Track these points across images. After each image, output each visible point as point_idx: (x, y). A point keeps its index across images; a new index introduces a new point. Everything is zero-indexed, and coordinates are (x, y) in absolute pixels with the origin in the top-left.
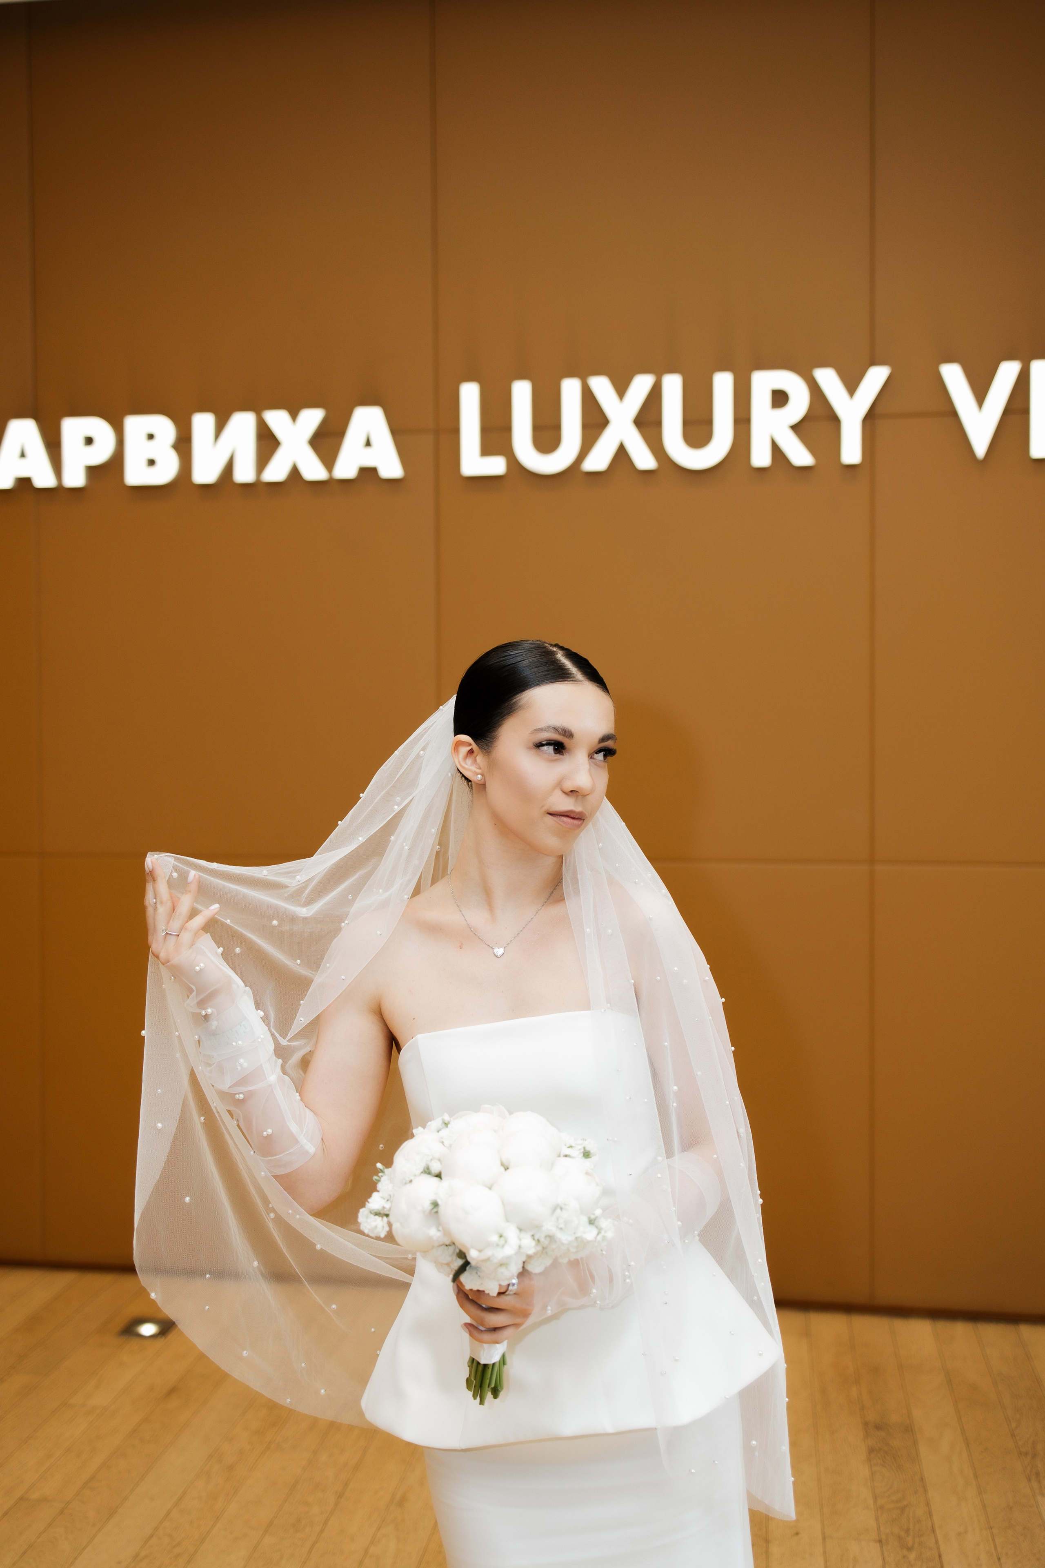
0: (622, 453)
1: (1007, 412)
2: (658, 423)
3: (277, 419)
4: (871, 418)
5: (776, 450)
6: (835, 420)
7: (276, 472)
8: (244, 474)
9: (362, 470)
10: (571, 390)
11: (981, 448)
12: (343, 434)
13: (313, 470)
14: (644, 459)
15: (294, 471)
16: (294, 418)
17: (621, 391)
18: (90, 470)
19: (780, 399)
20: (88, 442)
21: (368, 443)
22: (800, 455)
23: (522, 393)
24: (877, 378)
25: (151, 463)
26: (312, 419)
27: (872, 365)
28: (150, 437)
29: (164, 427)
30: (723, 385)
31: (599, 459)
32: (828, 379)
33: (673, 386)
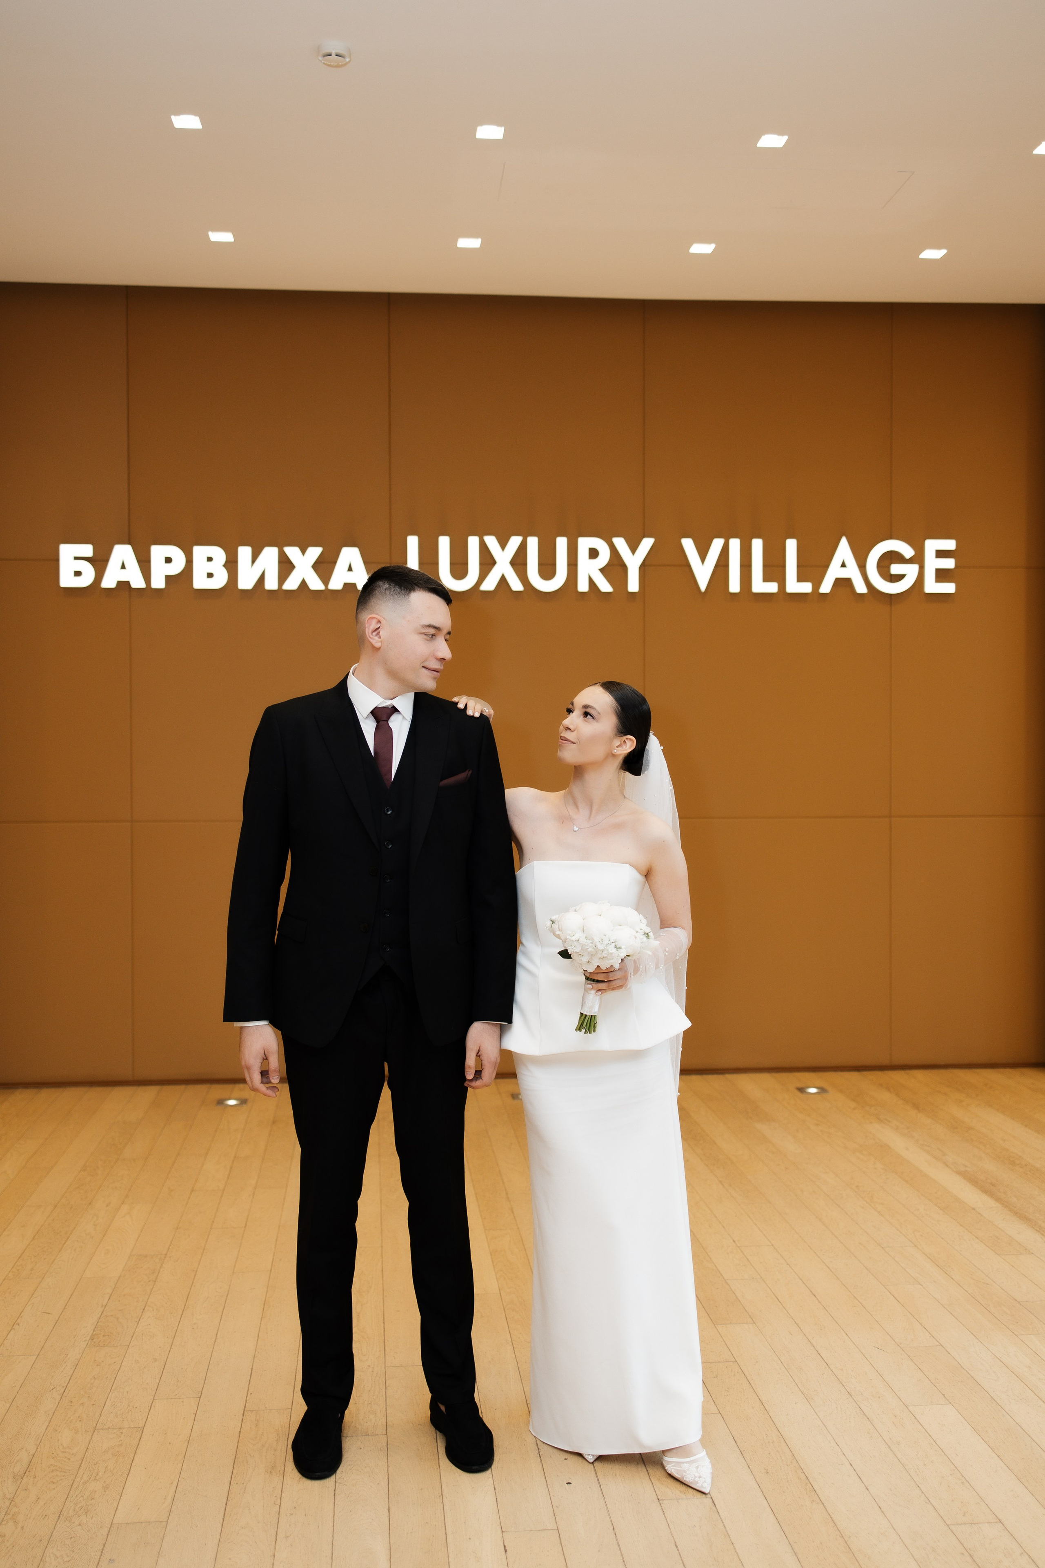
0: (503, 580)
1: (717, 566)
2: (525, 564)
3: (292, 552)
4: (643, 567)
5: (591, 582)
6: (624, 567)
7: (291, 584)
8: (271, 584)
9: (346, 585)
10: (473, 542)
11: (703, 586)
12: (334, 562)
13: (315, 584)
14: (516, 585)
15: (303, 583)
16: (303, 552)
17: (503, 545)
18: (168, 578)
19: (593, 553)
20: (168, 560)
21: (350, 569)
22: (605, 586)
23: (444, 543)
24: (647, 544)
25: (210, 575)
26: (314, 552)
27: (644, 536)
28: (210, 559)
29: (219, 554)
30: (562, 543)
31: (490, 584)
32: (620, 543)
33: (533, 543)
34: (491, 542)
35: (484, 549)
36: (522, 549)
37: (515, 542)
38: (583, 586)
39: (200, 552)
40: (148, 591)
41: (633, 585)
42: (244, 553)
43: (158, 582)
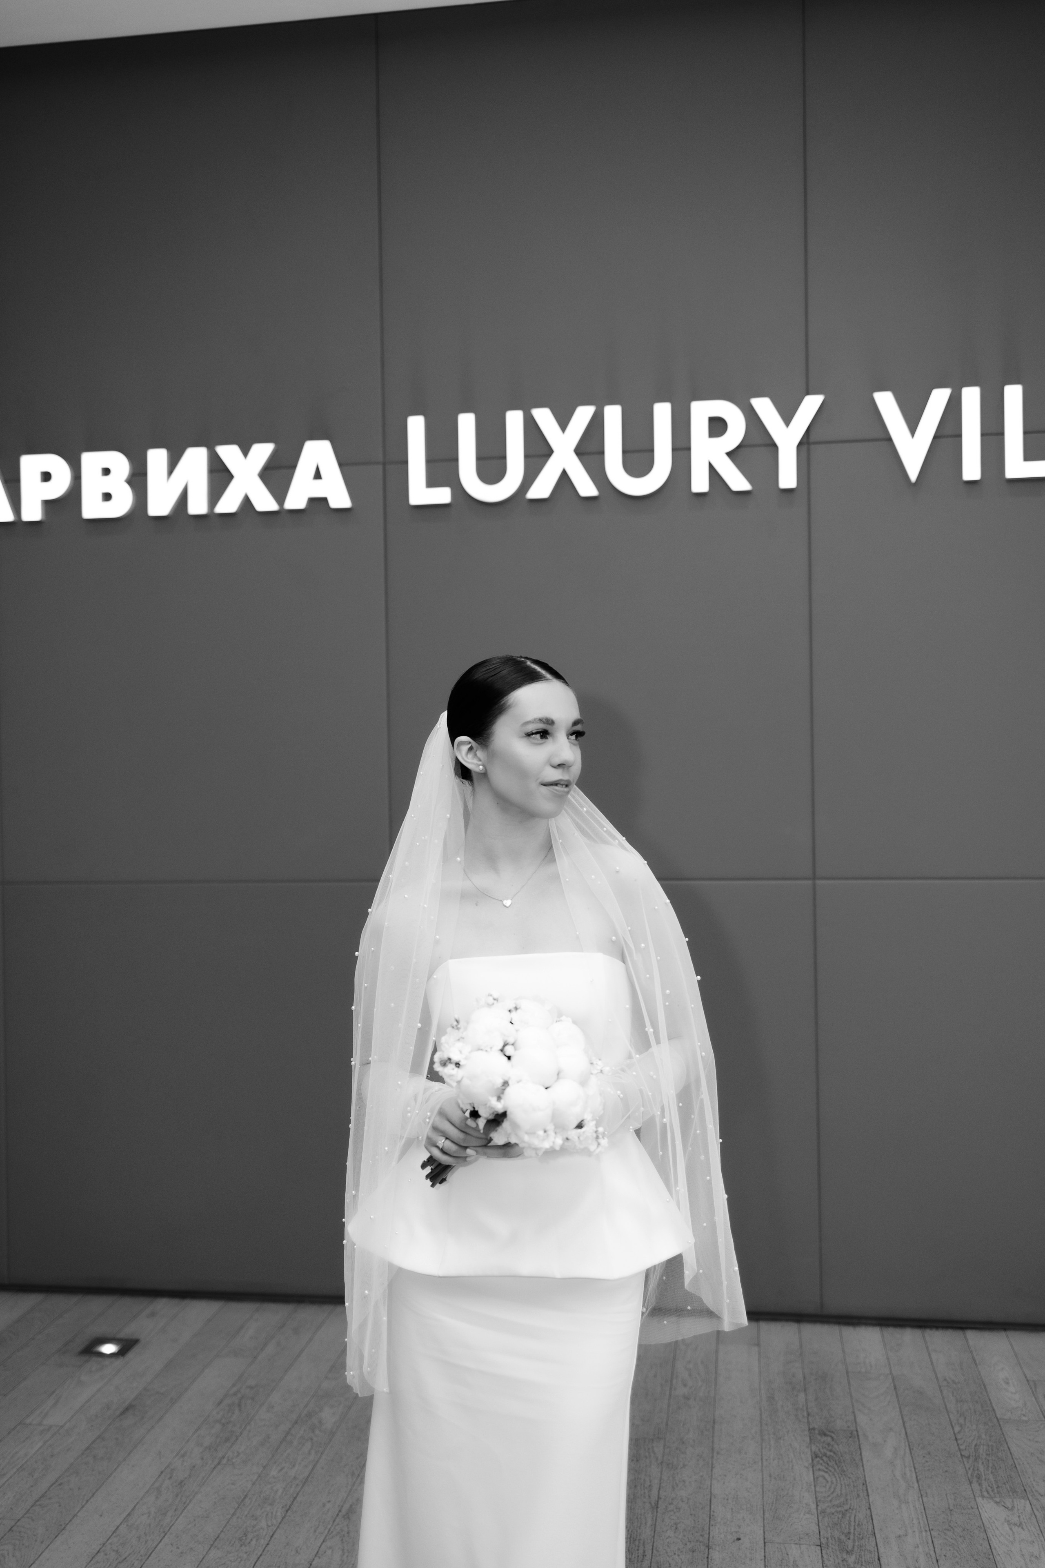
0: (564, 481)
1: (938, 436)
2: (600, 452)
3: (229, 453)
4: (805, 444)
5: (714, 475)
6: (770, 447)
7: (229, 504)
9: (312, 501)
10: (514, 420)
11: (913, 475)
12: (293, 467)
13: (264, 502)
14: (586, 487)
15: (247, 502)
16: (245, 452)
17: (563, 423)
18: (48, 504)
19: (717, 426)
20: (46, 477)
21: (318, 475)
22: (737, 481)
23: (467, 423)
24: (811, 405)
25: (107, 497)
26: (262, 452)
27: (808, 393)
28: (106, 472)
29: (119, 462)
30: (662, 413)
31: (542, 488)
32: (764, 407)
33: (613, 415)
34: (544, 417)
35: (532, 430)
36: (596, 426)
37: (583, 415)
38: (700, 483)
39: (92, 461)
40: (17, 526)
41: (788, 478)
42: (157, 458)
43: (32, 512)
